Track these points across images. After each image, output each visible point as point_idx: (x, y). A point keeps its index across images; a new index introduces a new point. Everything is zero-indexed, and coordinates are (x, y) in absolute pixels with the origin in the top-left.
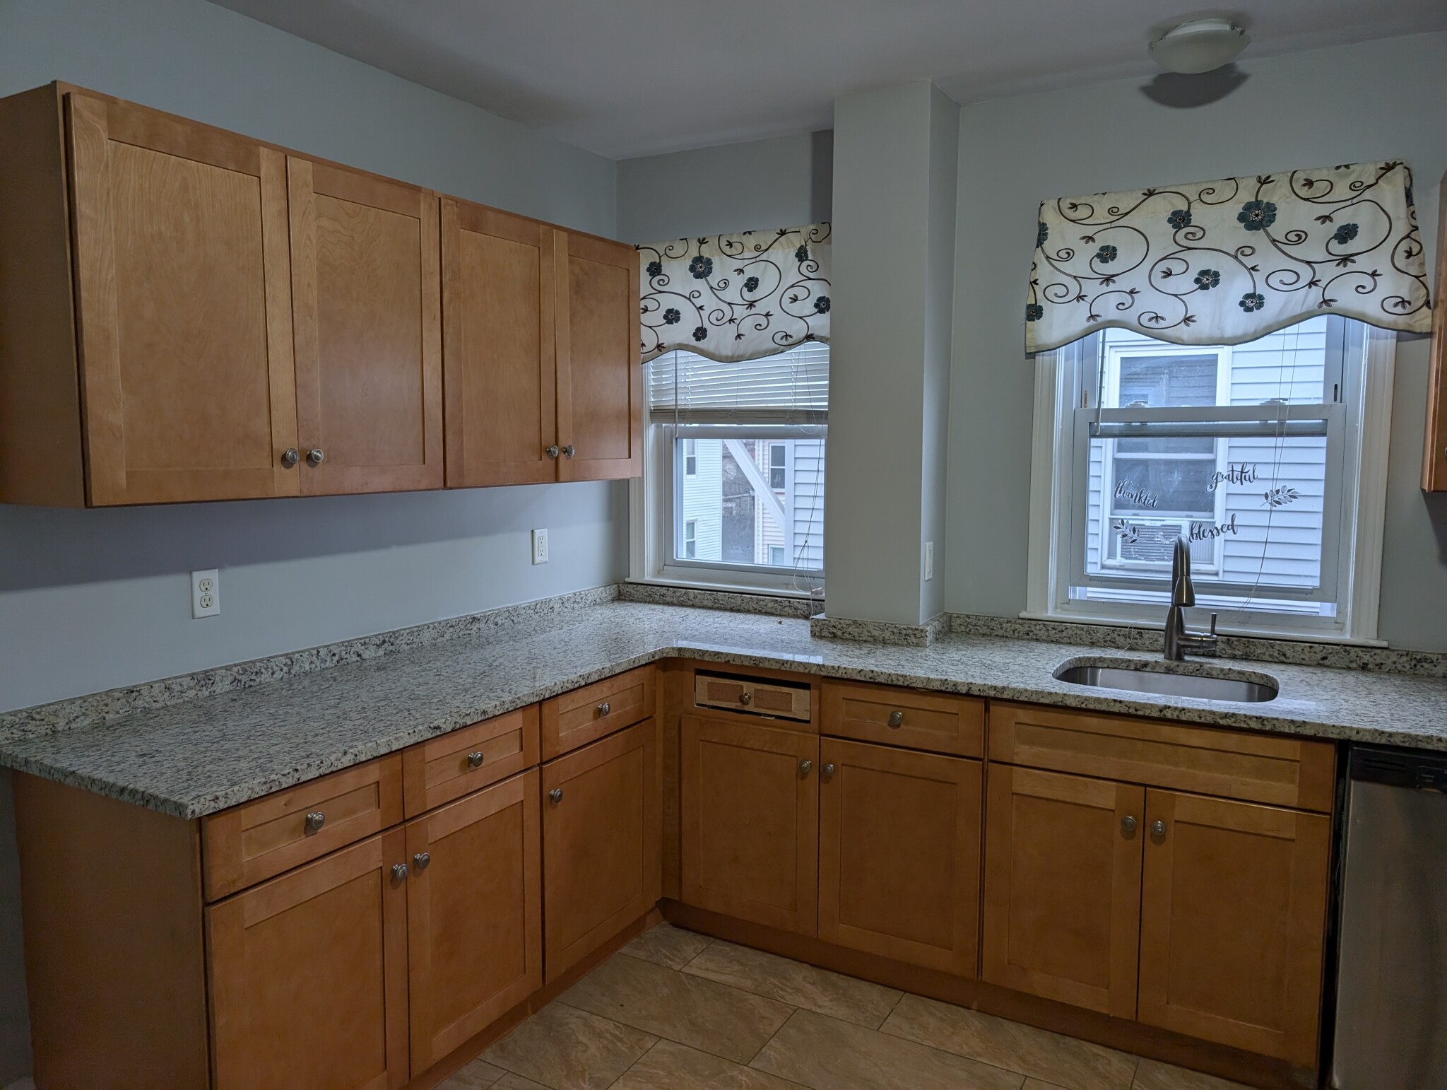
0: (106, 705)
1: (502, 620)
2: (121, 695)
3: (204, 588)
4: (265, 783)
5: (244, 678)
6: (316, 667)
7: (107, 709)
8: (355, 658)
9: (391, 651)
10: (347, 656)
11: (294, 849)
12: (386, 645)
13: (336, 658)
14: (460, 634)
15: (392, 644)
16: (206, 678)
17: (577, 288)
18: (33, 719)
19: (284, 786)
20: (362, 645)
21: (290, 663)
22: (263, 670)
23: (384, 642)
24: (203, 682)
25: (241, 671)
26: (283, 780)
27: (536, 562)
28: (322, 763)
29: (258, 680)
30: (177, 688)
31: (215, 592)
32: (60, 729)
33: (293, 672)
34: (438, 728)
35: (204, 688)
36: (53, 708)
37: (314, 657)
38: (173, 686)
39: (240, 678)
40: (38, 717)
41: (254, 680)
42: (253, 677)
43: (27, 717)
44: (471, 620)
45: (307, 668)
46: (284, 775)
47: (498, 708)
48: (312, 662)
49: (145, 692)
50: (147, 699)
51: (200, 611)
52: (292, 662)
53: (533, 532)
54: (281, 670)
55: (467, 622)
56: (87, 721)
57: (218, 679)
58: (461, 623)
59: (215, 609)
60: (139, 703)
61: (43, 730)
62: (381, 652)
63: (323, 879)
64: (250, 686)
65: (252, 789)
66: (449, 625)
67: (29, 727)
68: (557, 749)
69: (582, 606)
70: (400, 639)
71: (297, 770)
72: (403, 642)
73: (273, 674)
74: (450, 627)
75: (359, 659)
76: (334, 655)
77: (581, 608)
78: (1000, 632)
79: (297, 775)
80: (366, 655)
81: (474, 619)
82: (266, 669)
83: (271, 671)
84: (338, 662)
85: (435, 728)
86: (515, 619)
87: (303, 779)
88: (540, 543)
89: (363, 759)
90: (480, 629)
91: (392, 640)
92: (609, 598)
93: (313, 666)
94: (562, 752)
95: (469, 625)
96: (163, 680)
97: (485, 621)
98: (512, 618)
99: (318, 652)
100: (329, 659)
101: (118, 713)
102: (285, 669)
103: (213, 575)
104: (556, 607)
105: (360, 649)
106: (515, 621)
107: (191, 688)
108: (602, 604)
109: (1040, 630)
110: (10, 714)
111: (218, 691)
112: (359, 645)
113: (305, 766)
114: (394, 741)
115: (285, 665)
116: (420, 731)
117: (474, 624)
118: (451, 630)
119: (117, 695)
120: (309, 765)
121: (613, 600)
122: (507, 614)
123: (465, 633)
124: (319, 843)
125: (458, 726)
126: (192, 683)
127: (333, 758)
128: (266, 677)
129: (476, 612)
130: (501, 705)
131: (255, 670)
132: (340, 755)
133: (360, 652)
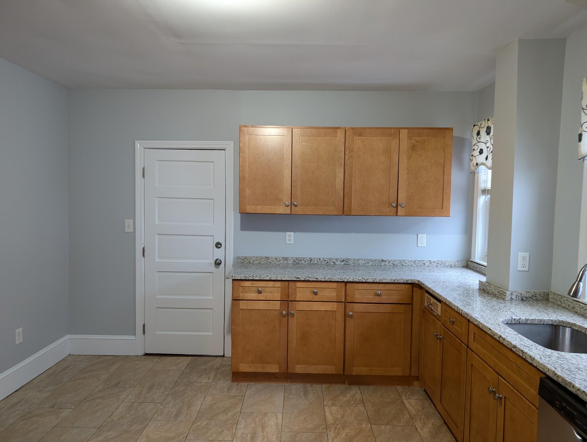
0: (261, 259)
1: (397, 263)
2: (265, 258)
3: (289, 236)
4: (245, 277)
5: (297, 261)
6: (319, 263)
7: (261, 260)
8: (333, 263)
9: (346, 264)
10: (330, 262)
11: (253, 295)
12: (344, 262)
13: (326, 262)
14: (376, 264)
15: (347, 262)
16: (286, 259)
17: (413, 148)
18: (246, 259)
19: (250, 279)
20: (335, 260)
21: (310, 260)
22: (302, 260)
23: (344, 261)
24: (285, 259)
25: (296, 259)
26: (249, 277)
27: (419, 246)
28: (260, 276)
29: (301, 262)
30: (279, 259)
31: (292, 238)
32: (251, 262)
33: (312, 263)
34: (299, 278)
35: (285, 261)
36: (250, 257)
37: (318, 260)
38: (277, 259)
39: (295, 261)
40: (247, 258)
41: (299, 262)
42: (299, 261)
43: (244, 258)
44: (381, 261)
45: (316, 263)
46: (250, 276)
47: (322, 279)
48: (317, 261)
49: (270, 259)
50: (271, 260)
51: (287, 242)
52: (311, 260)
53: (417, 235)
54: (308, 261)
55: (380, 261)
56: (257, 262)
57: (289, 259)
58: (376, 261)
59: (292, 242)
60: (269, 261)
61: (247, 262)
62: (343, 263)
63: (261, 306)
64: (298, 264)
65: (241, 277)
66: (371, 260)
67: (245, 260)
68: (353, 300)
69: (443, 266)
70: (350, 261)
71: (253, 276)
72: (352, 262)
73: (305, 262)
74: (372, 261)
75: (334, 264)
76: (325, 261)
77: (442, 266)
78: (564, 305)
79: (253, 277)
80: (337, 263)
81: (383, 261)
82: (303, 260)
83: (304, 261)
84: (327, 263)
85: (297, 278)
86: (404, 264)
87: (255, 279)
88: (421, 239)
89: (273, 279)
90: (385, 264)
91: (347, 261)
92: (461, 265)
93: (318, 262)
94: (355, 302)
95: (380, 262)
96: (275, 257)
97: (388, 262)
98: (402, 264)
99: (320, 259)
100: (323, 261)
101: (264, 262)
102: (309, 261)
103: (292, 234)
104: (427, 264)
105: (335, 261)
106: (403, 265)
107: (282, 260)
108: (455, 266)
109: (578, 307)
110: (241, 257)
111: (289, 263)
112: (334, 260)
113: (256, 276)
114: (283, 277)
115: (309, 260)
116: (292, 277)
117: (383, 262)
118: (372, 262)
119: (264, 258)
120: (257, 276)
121: (463, 267)
122: (399, 262)
123: (379, 264)
124: (261, 297)
125: (306, 280)
126: (282, 259)
127: (263, 276)
128: (303, 262)
129: (384, 259)
130: (324, 278)
131: (300, 260)
132: (266, 276)
133: (335, 262)
